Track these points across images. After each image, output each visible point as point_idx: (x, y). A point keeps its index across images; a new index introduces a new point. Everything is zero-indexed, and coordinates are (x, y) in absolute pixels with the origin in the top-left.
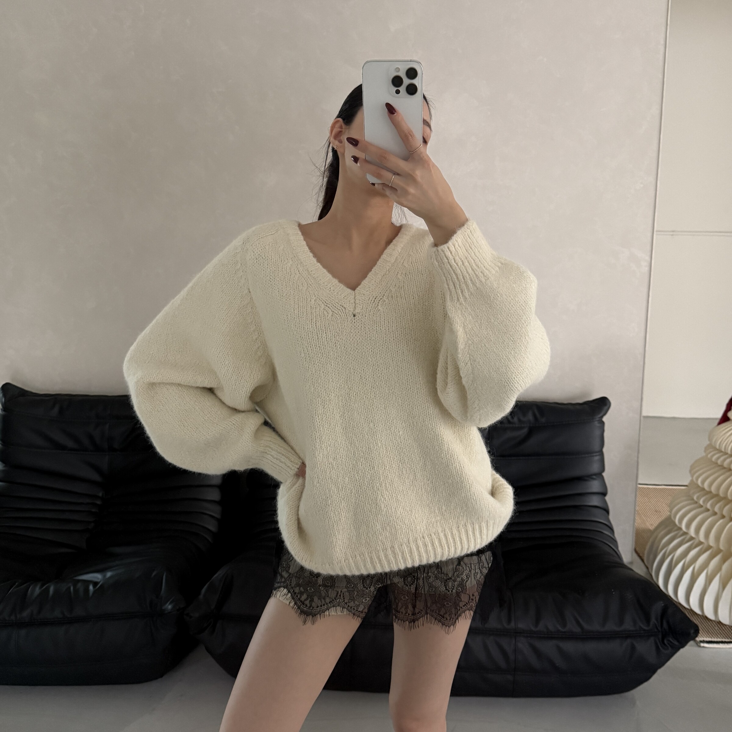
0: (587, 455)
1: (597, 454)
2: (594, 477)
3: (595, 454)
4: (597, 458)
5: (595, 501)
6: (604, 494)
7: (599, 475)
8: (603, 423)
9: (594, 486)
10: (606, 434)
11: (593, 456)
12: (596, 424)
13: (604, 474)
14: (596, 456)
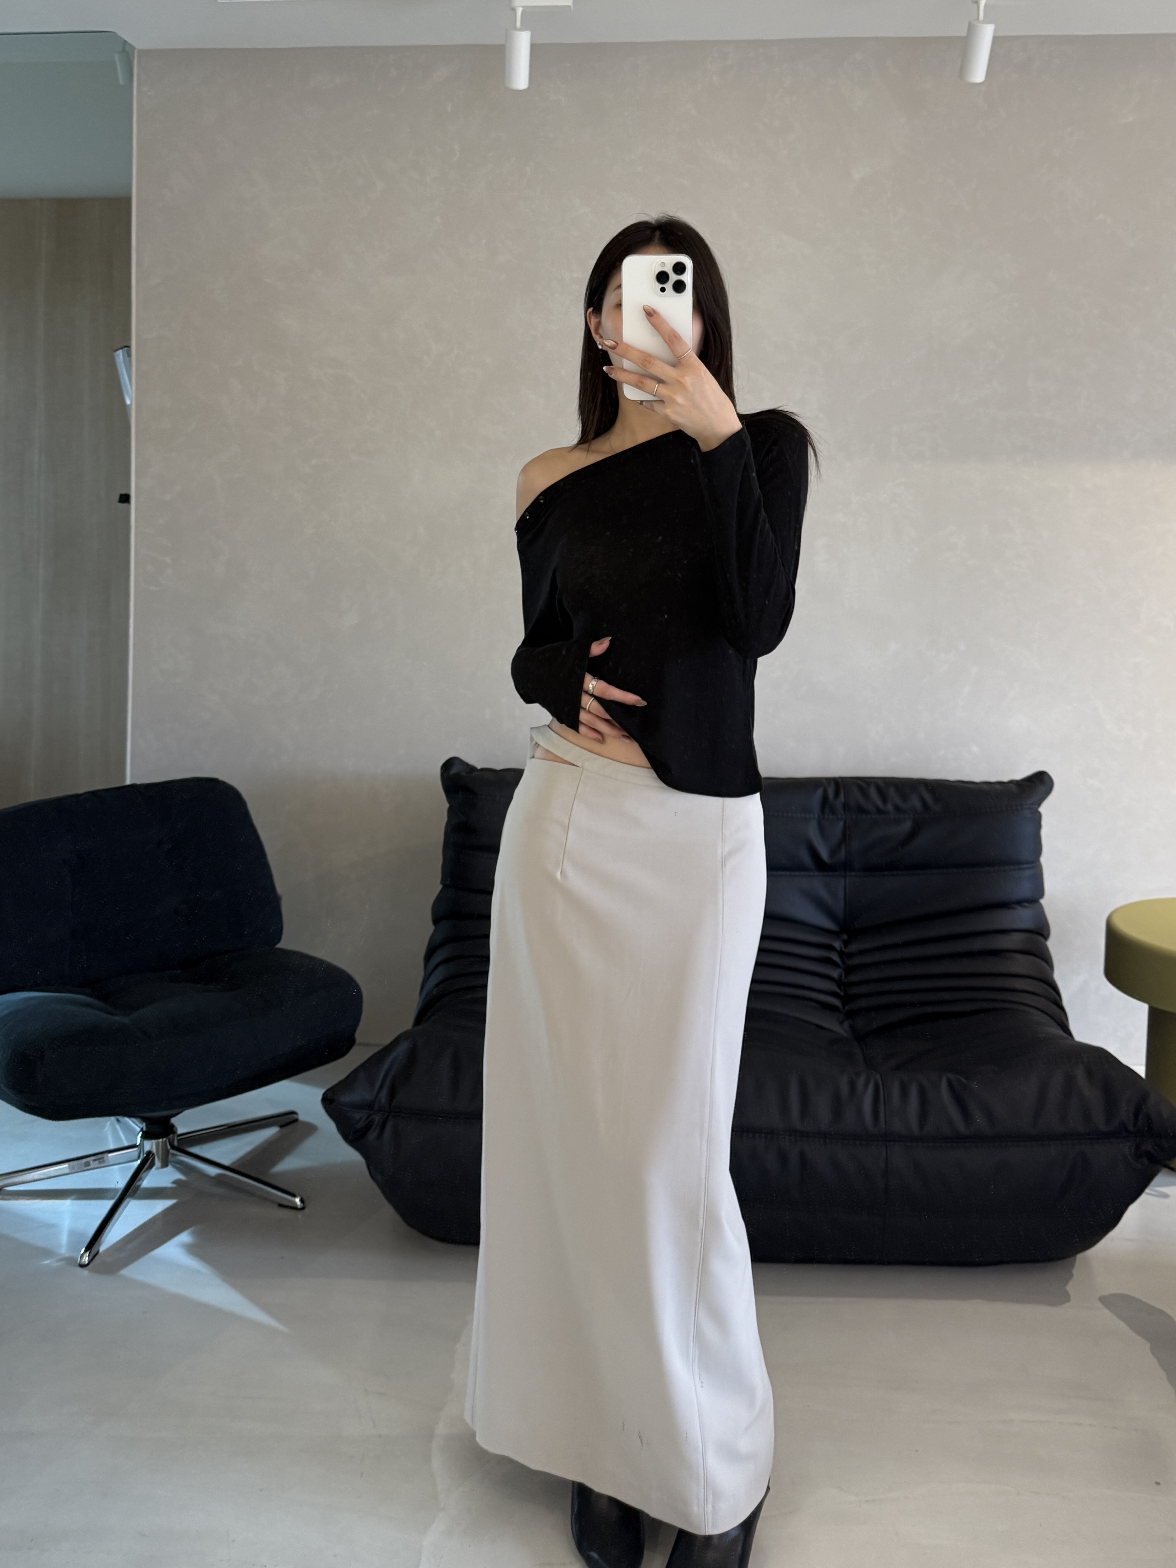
0: (1012, 867)
1: (1031, 865)
2: (1027, 903)
3: (1027, 865)
4: (1029, 873)
6: (1044, 934)
7: (1035, 902)
8: (1038, 816)
9: (1023, 918)
10: (1044, 833)
11: (1024, 869)
12: (1028, 817)
13: (1043, 901)
14: (1029, 868)
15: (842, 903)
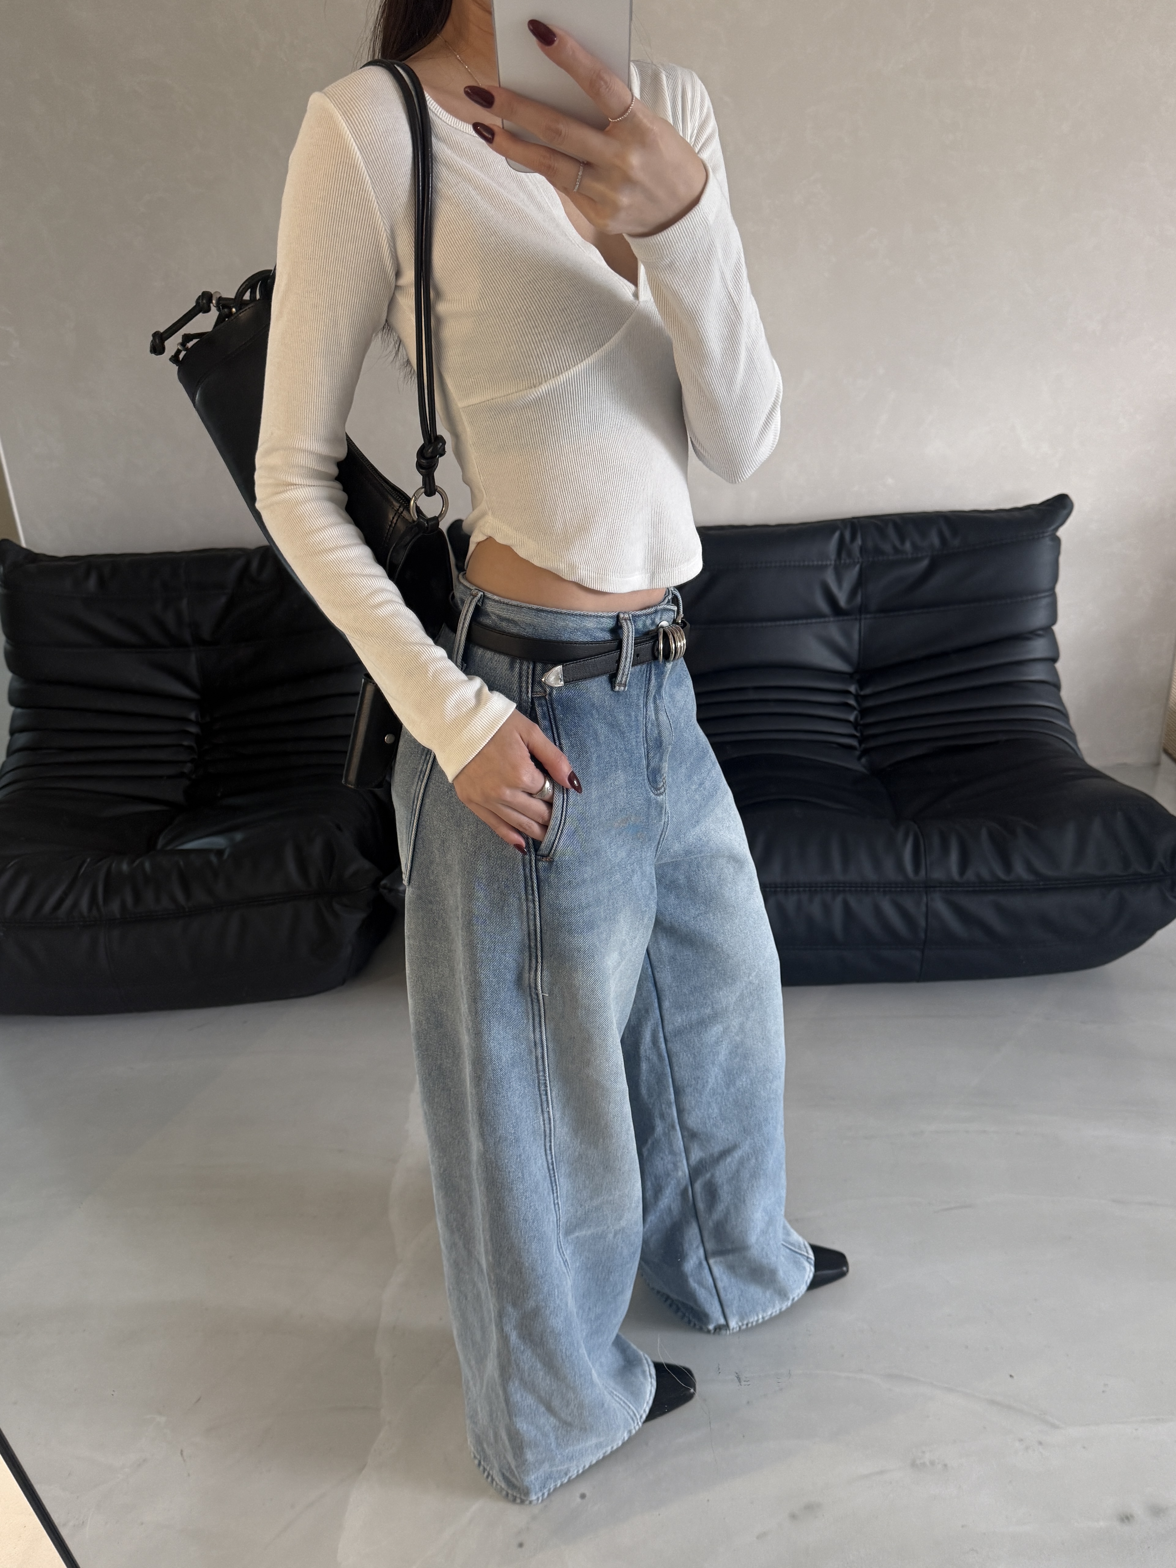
0: (1030, 597)
1: (1047, 594)
2: (1040, 632)
3: (1043, 595)
4: (1045, 602)
5: (1038, 673)
6: (1054, 660)
7: (1047, 631)
8: (1057, 541)
9: (1038, 648)
10: (1062, 559)
11: (1041, 598)
12: (1047, 542)
13: (1056, 628)
14: (1044, 597)
15: (856, 647)
